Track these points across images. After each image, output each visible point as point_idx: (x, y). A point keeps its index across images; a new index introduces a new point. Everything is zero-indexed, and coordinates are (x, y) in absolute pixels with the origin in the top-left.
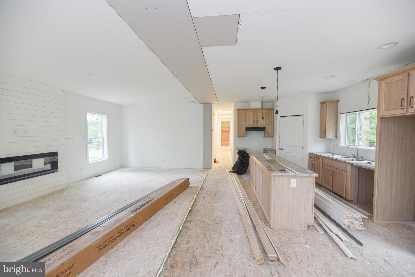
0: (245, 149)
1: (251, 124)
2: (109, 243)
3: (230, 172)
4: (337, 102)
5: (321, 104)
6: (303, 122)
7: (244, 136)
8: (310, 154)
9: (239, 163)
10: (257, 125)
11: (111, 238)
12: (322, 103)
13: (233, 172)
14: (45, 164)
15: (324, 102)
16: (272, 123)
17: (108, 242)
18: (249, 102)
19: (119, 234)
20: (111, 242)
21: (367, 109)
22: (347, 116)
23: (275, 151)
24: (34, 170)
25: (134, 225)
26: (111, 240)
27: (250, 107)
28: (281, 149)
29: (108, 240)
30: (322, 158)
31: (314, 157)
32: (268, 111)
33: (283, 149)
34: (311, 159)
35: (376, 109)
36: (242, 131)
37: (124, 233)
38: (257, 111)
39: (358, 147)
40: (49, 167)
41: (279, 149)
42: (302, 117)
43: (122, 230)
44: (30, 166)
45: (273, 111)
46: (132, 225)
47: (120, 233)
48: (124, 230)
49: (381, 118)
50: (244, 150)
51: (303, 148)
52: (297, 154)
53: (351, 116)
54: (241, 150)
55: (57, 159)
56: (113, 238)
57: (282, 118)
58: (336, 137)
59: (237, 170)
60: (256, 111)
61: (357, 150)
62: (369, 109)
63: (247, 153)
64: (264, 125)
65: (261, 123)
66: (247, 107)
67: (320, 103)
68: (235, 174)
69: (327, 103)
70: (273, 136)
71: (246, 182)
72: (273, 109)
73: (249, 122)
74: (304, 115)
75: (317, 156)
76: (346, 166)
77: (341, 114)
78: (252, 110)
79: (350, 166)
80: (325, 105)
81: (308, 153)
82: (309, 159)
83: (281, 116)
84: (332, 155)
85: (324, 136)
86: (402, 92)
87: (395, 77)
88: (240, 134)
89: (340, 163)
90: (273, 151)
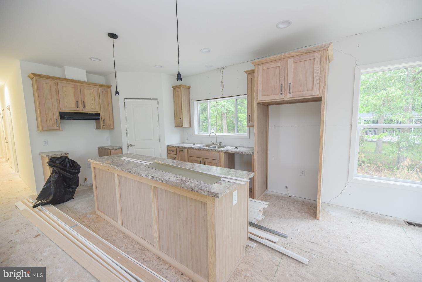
0: (66, 154)
1: (70, 107)
3: (34, 207)
4: (189, 88)
5: (174, 89)
6: (158, 108)
7: (59, 130)
8: (168, 146)
9: (56, 182)
10: (84, 110)
12: (175, 87)
13: (43, 204)
15: (177, 86)
16: (110, 107)
18: (61, 66)
21: (221, 98)
22: (198, 105)
23: (121, 149)
27: (65, 75)
28: (131, 146)
30: (187, 150)
31: (176, 150)
32: (101, 89)
33: (132, 144)
34: (171, 152)
35: (246, 96)
36: (51, 119)
38: (82, 84)
41: (127, 145)
42: (156, 101)
45: (109, 90)
49: (257, 103)
50: (63, 155)
51: (159, 141)
52: (153, 149)
53: (202, 104)
54: (55, 156)
57: (127, 101)
58: (190, 126)
59: (53, 197)
60: (78, 84)
62: (223, 97)
63: (71, 160)
64: (98, 110)
65: (91, 107)
66: (58, 74)
67: (173, 87)
68: (51, 207)
69: (182, 88)
70: (113, 128)
71: (88, 216)
72: (109, 87)
73: (66, 102)
74: (158, 99)
75: (180, 148)
76: (220, 154)
77: (193, 101)
78: (71, 82)
79: (223, 153)
80: (179, 90)
81: (166, 146)
82: (168, 153)
83: (125, 99)
84: (193, 145)
85: (180, 125)
86: (281, 79)
87: (273, 63)
88: (48, 125)
89: (212, 152)
90: (118, 149)
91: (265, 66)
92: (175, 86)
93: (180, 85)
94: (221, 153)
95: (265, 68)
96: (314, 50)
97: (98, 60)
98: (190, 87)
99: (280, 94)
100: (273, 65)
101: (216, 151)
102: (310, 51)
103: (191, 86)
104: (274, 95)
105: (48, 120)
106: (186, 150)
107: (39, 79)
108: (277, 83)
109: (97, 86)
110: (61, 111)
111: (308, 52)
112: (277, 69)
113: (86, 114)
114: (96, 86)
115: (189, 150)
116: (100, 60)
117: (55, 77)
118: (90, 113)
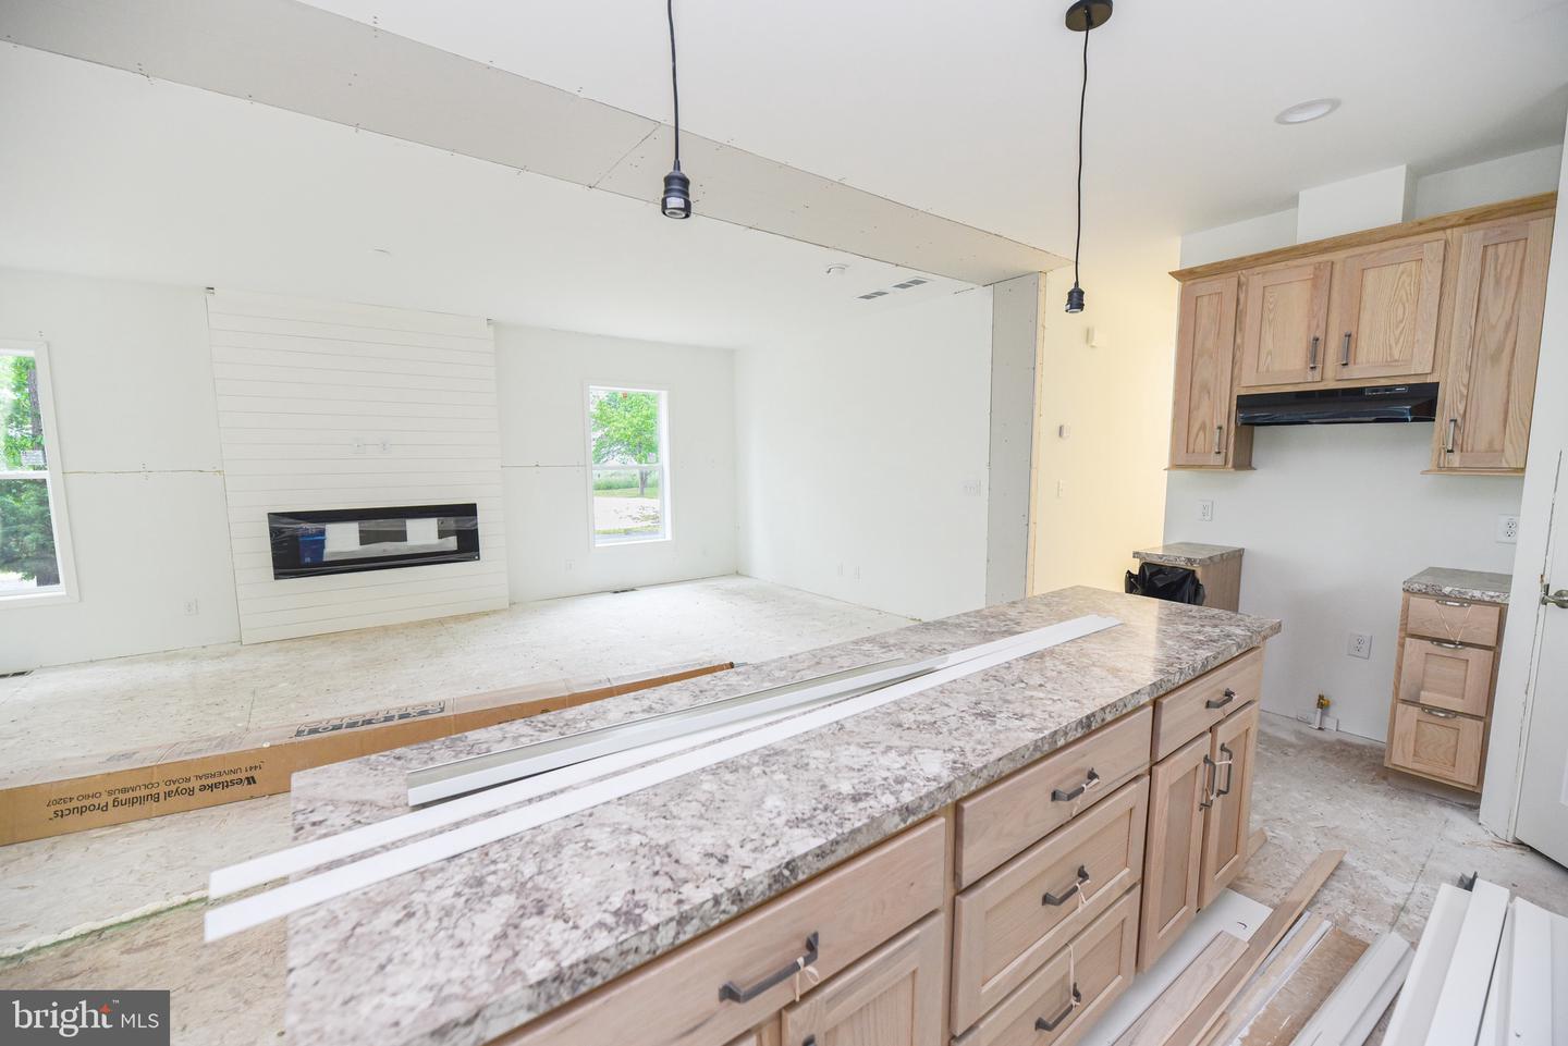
1: (1283, 369)
2: (110, 805)
10: (1347, 373)
11: (125, 790)
14: (442, 534)
17: (105, 799)
19: (167, 789)
20: (116, 803)
24: (412, 548)
25: (251, 780)
26: (122, 797)
29: (110, 793)
36: (1203, 427)
37: (191, 792)
38: (1355, 251)
40: (451, 543)
43: (188, 780)
44: (401, 536)
46: (243, 775)
47: (173, 787)
48: (163, 789)
55: (476, 524)
56: (131, 795)
73: (1270, 353)
78: (1305, 255)
88: (1191, 449)
97: (1325, 109)
105: (1194, 430)
107: (1194, 284)
109: (1452, 227)
110: (1243, 393)
113: (1356, 393)
114: (1444, 229)
116: (1335, 104)
117: (1242, 259)
118: (1375, 389)
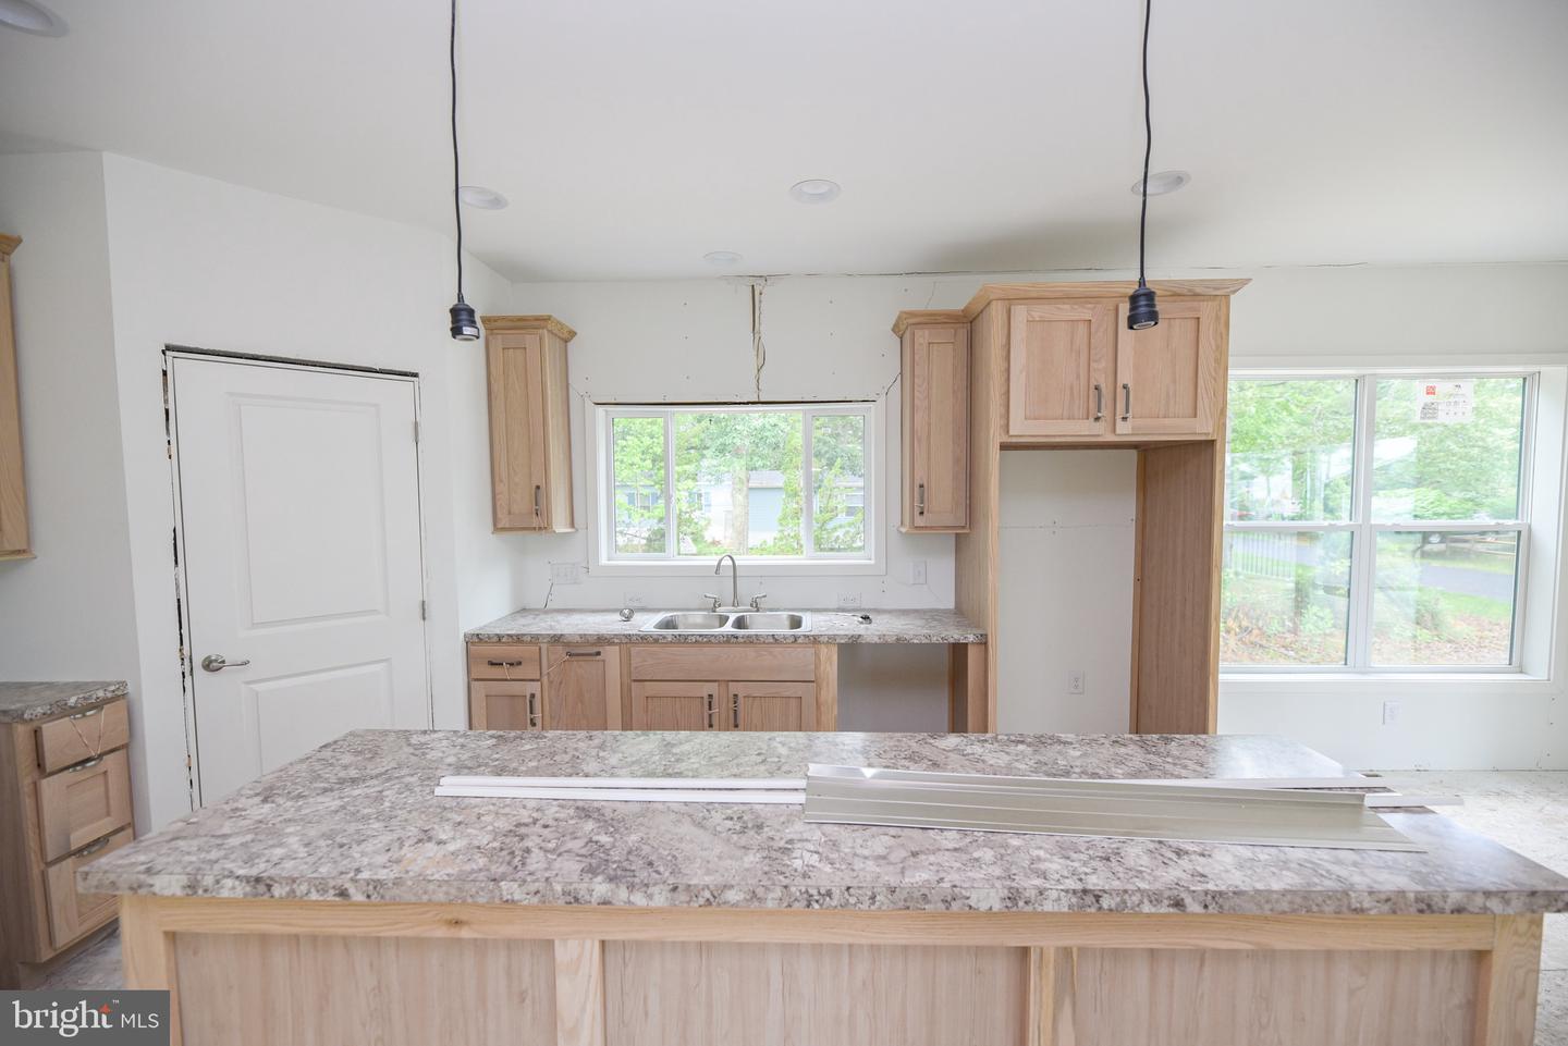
4: (571, 335)
5: (493, 330)
8: (474, 641)
12: (499, 324)
15: (520, 319)
21: (754, 403)
22: (608, 423)
23: (123, 698)
28: (210, 665)
30: (615, 649)
31: (537, 656)
39: (737, 563)
42: (405, 386)
49: (1002, 443)
51: (423, 616)
57: (183, 366)
58: (572, 524)
61: (735, 577)
62: (762, 400)
69: (544, 333)
74: (415, 375)
75: (568, 644)
76: (817, 655)
77: (589, 404)
79: (835, 650)
80: (530, 340)
81: (462, 636)
82: (471, 680)
83: (169, 348)
84: (617, 617)
85: (535, 522)
86: (1093, 365)
87: (1066, 307)
89: (777, 650)
90: (98, 705)
91: (1039, 311)
92: (496, 319)
93: (537, 319)
94: (824, 650)
95: (1036, 315)
96: (1198, 290)
98: (573, 334)
99: (1092, 419)
100: (1067, 312)
101: (800, 641)
102: (1185, 292)
103: (578, 332)
104: (1069, 419)
106: (612, 654)
108: (1078, 377)
111: (1179, 291)
112: (1082, 329)
115: (634, 650)
